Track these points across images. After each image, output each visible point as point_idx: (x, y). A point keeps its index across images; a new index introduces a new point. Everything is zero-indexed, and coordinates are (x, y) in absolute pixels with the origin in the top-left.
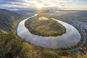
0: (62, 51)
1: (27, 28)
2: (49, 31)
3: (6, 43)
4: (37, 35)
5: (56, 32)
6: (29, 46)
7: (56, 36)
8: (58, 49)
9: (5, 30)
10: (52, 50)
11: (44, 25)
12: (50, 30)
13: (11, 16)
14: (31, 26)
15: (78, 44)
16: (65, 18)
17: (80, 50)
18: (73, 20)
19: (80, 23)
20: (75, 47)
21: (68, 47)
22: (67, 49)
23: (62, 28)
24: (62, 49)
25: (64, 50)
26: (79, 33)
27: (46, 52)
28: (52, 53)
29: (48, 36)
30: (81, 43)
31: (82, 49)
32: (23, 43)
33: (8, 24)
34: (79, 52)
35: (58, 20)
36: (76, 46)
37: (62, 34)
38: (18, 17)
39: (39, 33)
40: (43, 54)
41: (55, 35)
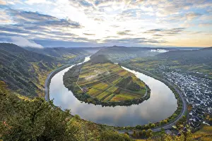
0: (137, 132)
1: (69, 90)
2: (116, 96)
3: (33, 120)
4: (91, 102)
5: (130, 98)
6: (78, 123)
7: (130, 105)
8: (131, 129)
9: (23, 94)
10: (119, 129)
11: (105, 82)
12: (117, 93)
13: (31, 63)
14: (77, 84)
15: (170, 118)
16: (151, 67)
17: (171, 129)
18: (169, 71)
19: (182, 77)
20: (163, 124)
21: (150, 125)
22: (147, 128)
23: (143, 88)
24: (139, 128)
25: (142, 129)
26: (176, 98)
27: (109, 132)
28: (121, 134)
29: (114, 104)
30: (176, 117)
31: (175, 127)
32: (67, 119)
33: (27, 81)
34: (169, 132)
35: (136, 71)
36: (165, 123)
37: (141, 102)
38: (46, 64)
39: (96, 100)
40: (103, 136)
41: (128, 103)
